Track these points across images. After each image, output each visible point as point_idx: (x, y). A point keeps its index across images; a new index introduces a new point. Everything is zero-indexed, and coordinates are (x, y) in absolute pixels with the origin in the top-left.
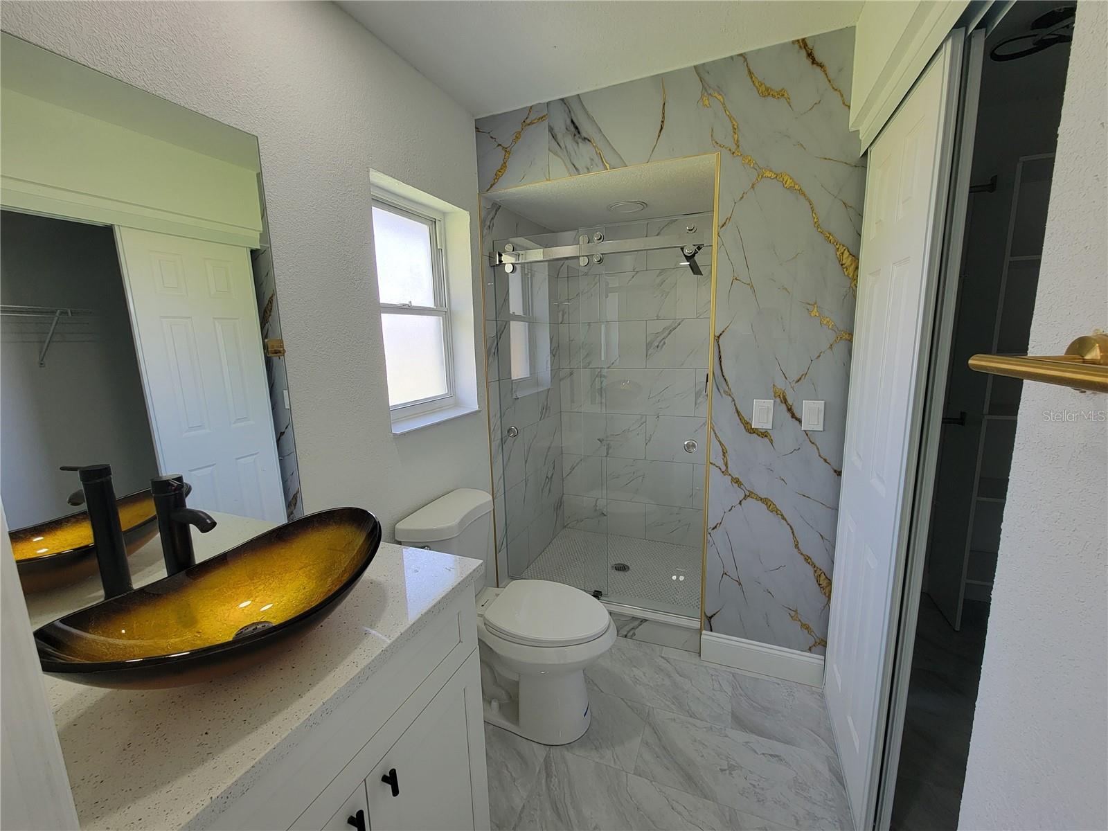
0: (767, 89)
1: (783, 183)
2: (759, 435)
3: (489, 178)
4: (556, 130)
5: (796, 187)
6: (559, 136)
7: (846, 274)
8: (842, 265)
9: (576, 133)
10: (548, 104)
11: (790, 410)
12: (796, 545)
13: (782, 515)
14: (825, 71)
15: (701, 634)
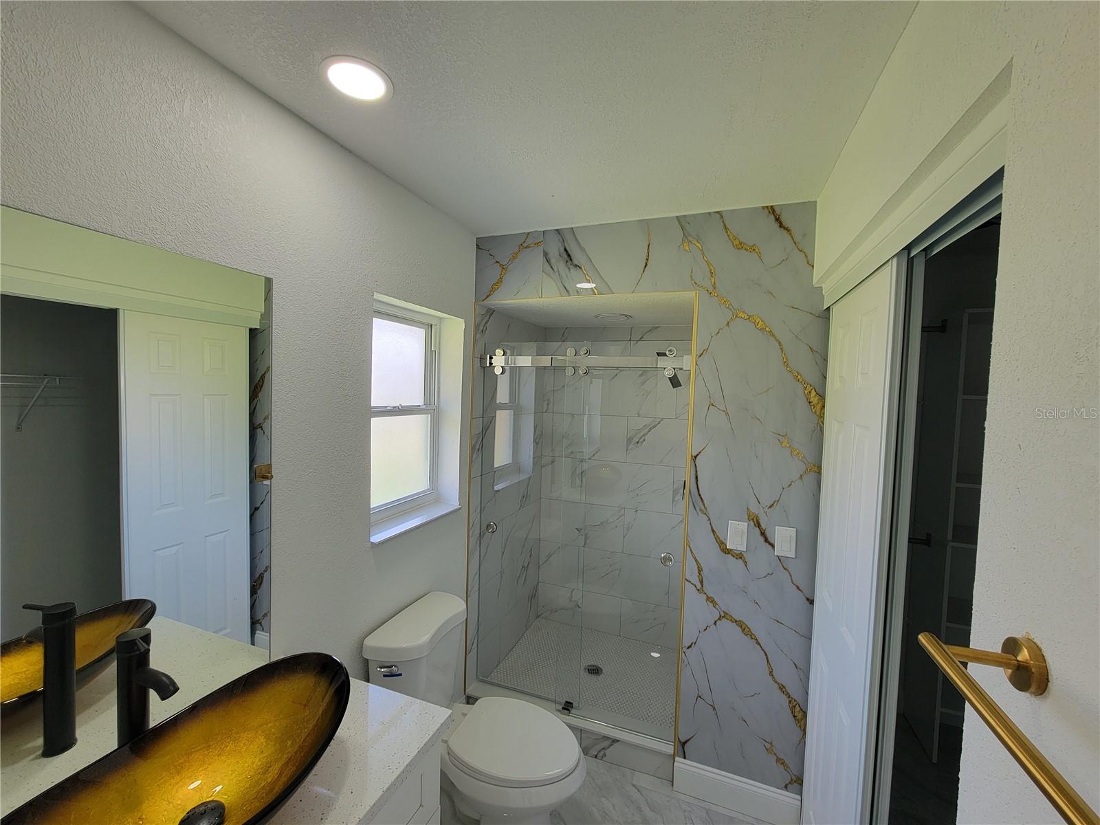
0: (741, 243)
1: (756, 324)
2: (734, 556)
3: (485, 290)
4: (550, 255)
5: (767, 329)
6: (553, 261)
7: (814, 411)
8: (810, 402)
9: (569, 260)
10: (544, 232)
11: (763, 534)
12: (770, 672)
13: (756, 640)
14: (790, 234)
15: (674, 761)
